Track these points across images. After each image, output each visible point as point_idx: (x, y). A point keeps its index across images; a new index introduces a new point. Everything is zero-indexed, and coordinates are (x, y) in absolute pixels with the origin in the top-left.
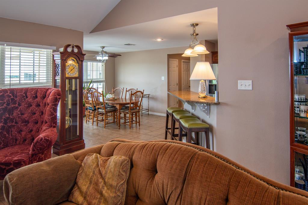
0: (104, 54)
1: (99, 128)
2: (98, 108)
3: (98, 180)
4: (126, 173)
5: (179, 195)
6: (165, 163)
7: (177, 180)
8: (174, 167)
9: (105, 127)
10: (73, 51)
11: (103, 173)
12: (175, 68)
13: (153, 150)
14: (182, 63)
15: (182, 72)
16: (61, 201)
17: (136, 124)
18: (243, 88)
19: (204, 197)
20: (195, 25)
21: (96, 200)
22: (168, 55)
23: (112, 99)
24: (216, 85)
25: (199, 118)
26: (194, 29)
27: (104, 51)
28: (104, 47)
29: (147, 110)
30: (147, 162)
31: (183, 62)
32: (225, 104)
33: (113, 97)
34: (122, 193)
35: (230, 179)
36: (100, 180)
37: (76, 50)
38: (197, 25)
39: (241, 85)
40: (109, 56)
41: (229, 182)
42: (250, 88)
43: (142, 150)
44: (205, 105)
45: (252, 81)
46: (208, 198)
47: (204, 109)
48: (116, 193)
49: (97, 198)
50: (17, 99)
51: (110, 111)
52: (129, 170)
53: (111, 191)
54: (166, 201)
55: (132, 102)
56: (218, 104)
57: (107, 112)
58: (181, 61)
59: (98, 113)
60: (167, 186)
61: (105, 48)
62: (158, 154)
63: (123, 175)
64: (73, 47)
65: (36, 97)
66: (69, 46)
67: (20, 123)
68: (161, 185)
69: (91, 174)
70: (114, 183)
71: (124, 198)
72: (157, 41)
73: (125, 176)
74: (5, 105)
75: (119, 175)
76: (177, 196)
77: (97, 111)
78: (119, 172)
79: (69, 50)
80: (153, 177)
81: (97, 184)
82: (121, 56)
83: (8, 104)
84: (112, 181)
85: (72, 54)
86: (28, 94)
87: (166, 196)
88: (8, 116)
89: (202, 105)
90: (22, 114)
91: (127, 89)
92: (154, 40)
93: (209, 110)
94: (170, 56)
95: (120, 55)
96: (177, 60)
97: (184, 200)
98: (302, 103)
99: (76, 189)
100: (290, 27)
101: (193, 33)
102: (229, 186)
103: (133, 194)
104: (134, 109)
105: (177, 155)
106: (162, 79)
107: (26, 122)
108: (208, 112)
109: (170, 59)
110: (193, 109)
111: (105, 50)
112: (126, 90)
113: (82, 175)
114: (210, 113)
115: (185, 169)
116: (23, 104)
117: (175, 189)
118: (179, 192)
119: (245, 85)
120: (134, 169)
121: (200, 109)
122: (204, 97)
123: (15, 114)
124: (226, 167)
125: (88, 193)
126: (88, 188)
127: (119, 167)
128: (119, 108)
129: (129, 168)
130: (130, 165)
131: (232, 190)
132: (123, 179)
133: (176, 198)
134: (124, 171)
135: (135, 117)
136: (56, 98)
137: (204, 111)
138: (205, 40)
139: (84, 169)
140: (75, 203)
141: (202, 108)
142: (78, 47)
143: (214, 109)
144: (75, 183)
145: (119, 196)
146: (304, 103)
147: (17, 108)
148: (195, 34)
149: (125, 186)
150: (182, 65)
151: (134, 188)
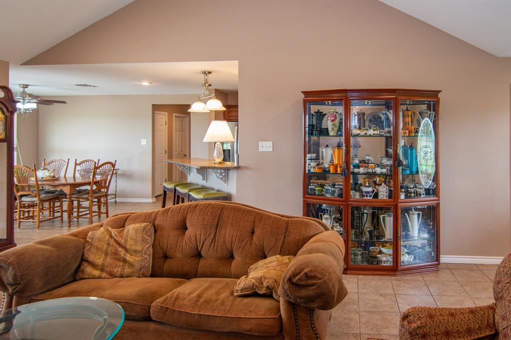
0: (27, 98)
1: (22, 231)
2: (21, 196)
3: (116, 250)
4: (151, 237)
5: (213, 239)
6: (196, 218)
7: (210, 228)
8: (206, 219)
9: (38, 228)
11: (122, 241)
12: (162, 126)
13: (180, 210)
14: (174, 118)
15: (174, 133)
16: (68, 281)
17: (100, 217)
18: (264, 150)
19: (235, 234)
20: (207, 72)
21: (118, 267)
22: (152, 105)
23: (49, 178)
24: (230, 150)
25: (213, 189)
26: (206, 78)
27: (27, 92)
28: (27, 86)
29: (114, 196)
30: (175, 222)
31: (176, 117)
32: (246, 168)
33: (52, 175)
34: (150, 256)
35: (255, 217)
36: (120, 249)
38: (210, 73)
39: (263, 147)
40: (39, 103)
41: (254, 219)
42: (271, 149)
43: (166, 213)
44: (222, 171)
45: (273, 143)
46: (239, 234)
47: (221, 176)
48: (142, 256)
49: (119, 266)
51: (48, 199)
52: (153, 234)
53: (135, 256)
54: (199, 249)
55: (95, 180)
56: (238, 168)
57: (42, 201)
58: (173, 115)
59: (20, 204)
60: (201, 235)
61: (29, 87)
62: (187, 213)
63: (147, 239)
68: (194, 237)
69: (105, 246)
70: (139, 248)
71: (151, 261)
72: (142, 85)
73: (150, 241)
75: (143, 240)
76: (211, 241)
77: (17, 201)
78: (143, 237)
80: (184, 233)
81: (116, 253)
82: (66, 103)
84: (136, 247)
87: (200, 244)
89: (219, 171)
91: (76, 160)
92: (137, 83)
93: (226, 178)
94: (156, 108)
95: (64, 102)
96: (166, 113)
97: (218, 242)
98: (312, 161)
99: (85, 265)
100: (304, 93)
101: (205, 83)
102: (254, 222)
103: (161, 255)
104: (96, 193)
105: (207, 209)
106: (142, 144)
108: (226, 179)
109: (156, 112)
110: (204, 179)
111: (28, 90)
112: (76, 162)
113: (92, 250)
114: (227, 180)
115: (217, 218)
117: (209, 235)
118: (213, 237)
119: (266, 146)
120: (159, 232)
121: (217, 176)
122: (220, 163)
124: (251, 211)
125: (106, 264)
127: (142, 233)
128: (70, 192)
129: (154, 232)
130: (153, 229)
131: (257, 224)
132: (148, 243)
133: (210, 243)
134: (148, 236)
135: (97, 206)
137: (221, 179)
138: (215, 89)
139: (93, 243)
140: (89, 278)
141: (218, 175)
142: (6, 89)
143: (233, 175)
144: (83, 260)
145: (146, 259)
146: (314, 161)
148: (207, 85)
149: (151, 249)
150: (174, 121)
151: (162, 249)
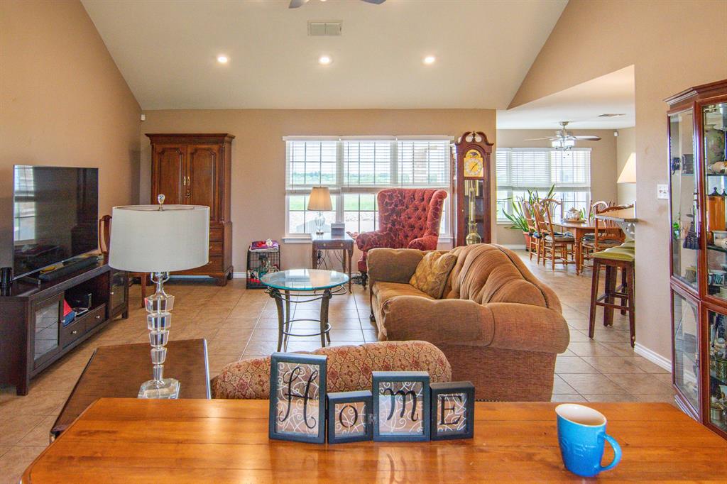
2: (545, 235)
10: (474, 140)
23: (574, 220)
33: (576, 216)
34: (441, 281)
37: (479, 139)
48: (435, 279)
50: (405, 201)
64: (474, 135)
65: (423, 199)
66: (467, 134)
67: (407, 227)
71: (442, 286)
74: (393, 206)
77: (543, 239)
79: (469, 139)
83: (396, 206)
85: (473, 145)
86: (416, 196)
88: (395, 218)
90: (409, 218)
107: (412, 227)
116: (411, 206)
123: (402, 217)
126: (420, 275)
128: (577, 236)
136: (437, 201)
142: (481, 134)
144: (415, 272)
147: (405, 210)
149: (445, 277)
